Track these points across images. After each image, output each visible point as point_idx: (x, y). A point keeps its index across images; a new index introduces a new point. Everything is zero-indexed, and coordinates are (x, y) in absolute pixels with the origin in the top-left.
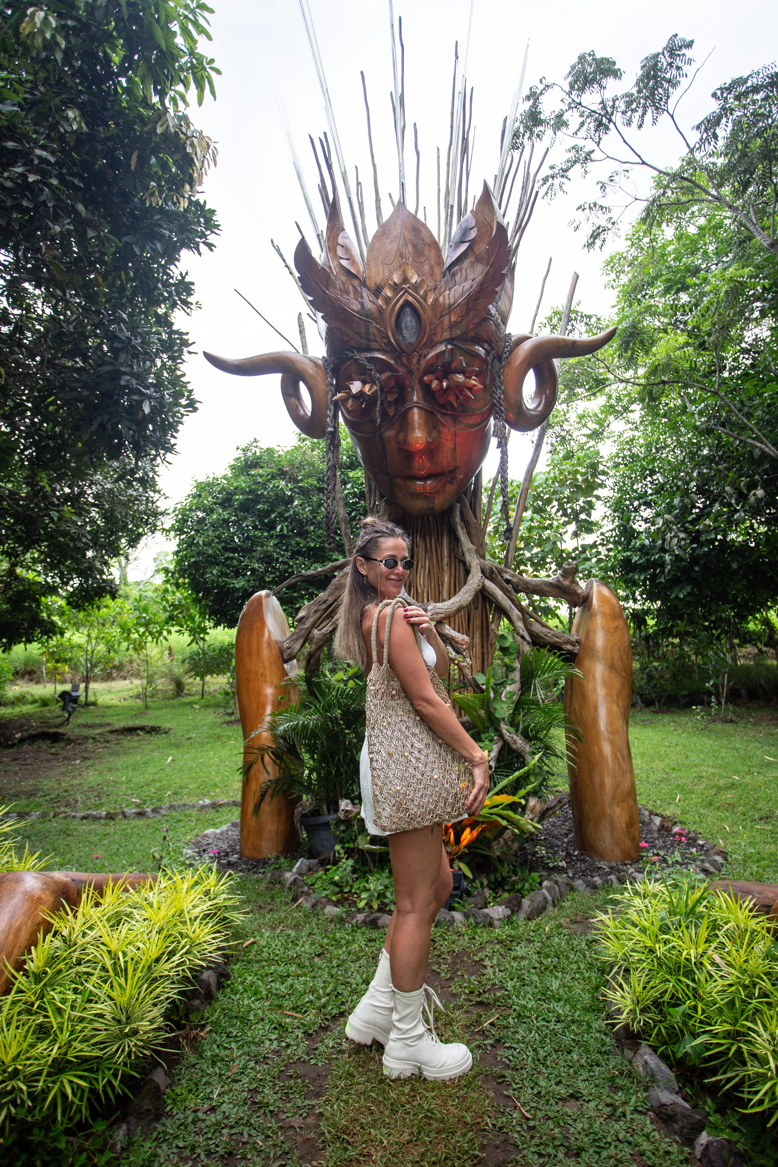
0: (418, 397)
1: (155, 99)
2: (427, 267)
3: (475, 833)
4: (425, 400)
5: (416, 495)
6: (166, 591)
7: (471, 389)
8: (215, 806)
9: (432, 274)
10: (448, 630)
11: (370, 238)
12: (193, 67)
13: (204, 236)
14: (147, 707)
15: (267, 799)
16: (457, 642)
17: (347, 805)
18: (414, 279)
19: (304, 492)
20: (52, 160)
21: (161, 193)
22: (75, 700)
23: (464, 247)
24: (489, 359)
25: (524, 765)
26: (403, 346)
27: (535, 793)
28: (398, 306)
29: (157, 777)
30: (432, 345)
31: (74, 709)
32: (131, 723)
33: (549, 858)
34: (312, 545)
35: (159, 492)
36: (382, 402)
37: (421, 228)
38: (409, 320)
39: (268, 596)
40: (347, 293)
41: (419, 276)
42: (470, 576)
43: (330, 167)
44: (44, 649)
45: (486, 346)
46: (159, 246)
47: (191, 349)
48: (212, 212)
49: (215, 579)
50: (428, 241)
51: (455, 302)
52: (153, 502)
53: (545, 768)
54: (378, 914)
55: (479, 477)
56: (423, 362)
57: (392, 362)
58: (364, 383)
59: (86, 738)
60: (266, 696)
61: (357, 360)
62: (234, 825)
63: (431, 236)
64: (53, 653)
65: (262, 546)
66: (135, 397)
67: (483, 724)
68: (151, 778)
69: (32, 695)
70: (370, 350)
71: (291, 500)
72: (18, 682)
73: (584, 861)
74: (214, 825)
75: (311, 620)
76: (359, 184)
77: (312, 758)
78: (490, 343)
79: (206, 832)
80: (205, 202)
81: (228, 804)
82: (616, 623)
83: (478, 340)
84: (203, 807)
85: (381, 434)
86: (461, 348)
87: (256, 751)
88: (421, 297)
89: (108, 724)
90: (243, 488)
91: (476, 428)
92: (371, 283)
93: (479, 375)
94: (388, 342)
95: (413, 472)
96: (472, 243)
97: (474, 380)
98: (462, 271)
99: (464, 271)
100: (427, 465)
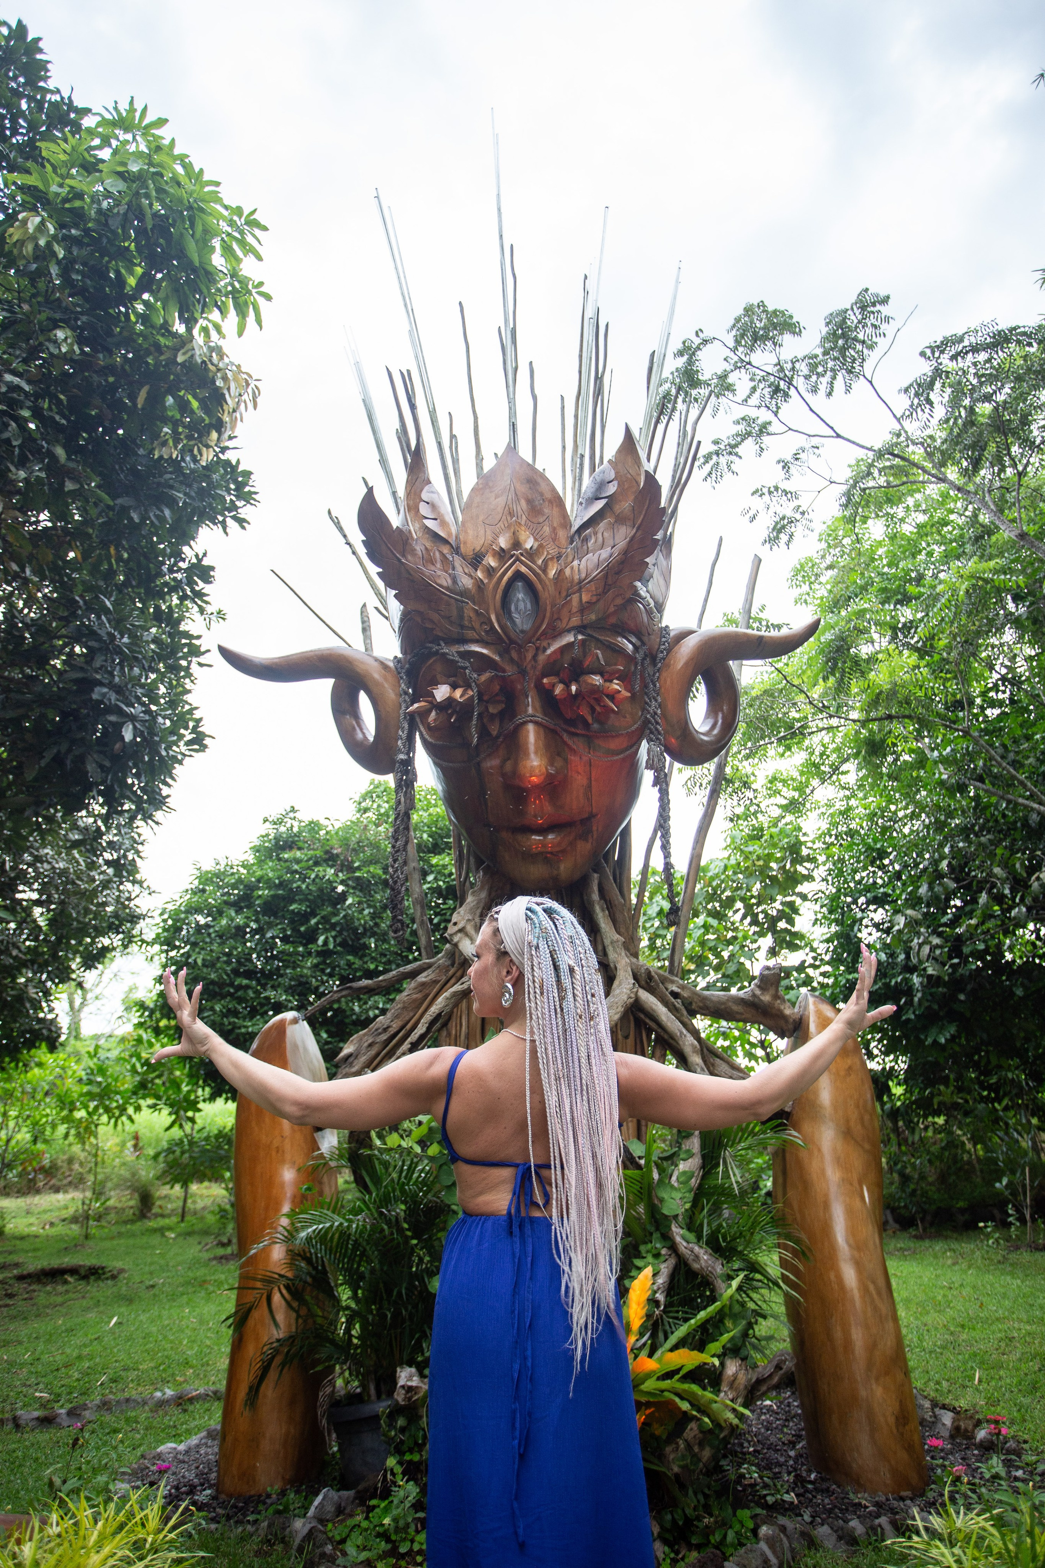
0: (534, 707)
1: (180, 328)
2: (547, 530)
4: (545, 714)
5: (531, 857)
6: (139, 1041)
7: (612, 697)
8: (182, 1401)
9: (554, 538)
11: (466, 493)
12: (234, 292)
13: (234, 507)
14: (87, 1237)
15: (273, 1375)
17: (410, 1378)
18: (529, 543)
19: (362, 886)
20: (27, 388)
21: (177, 441)
23: (599, 505)
24: (639, 657)
25: (713, 1299)
26: (513, 635)
27: (734, 1350)
28: (506, 578)
29: (85, 1352)
30: (555, 633)
32: (56, 1263)
33: (766, 1486)
34: (372, 967)
35: (140, 883)
36: (480, 715)
37: (539, 480)
38: (520, 597)
39: (295, 1021)
40: (432, 562)
41: (536, 539)
42: (616, 983)
43: (413, 407)
45: (634, 640)
46: (167, 512)
47: (202, 659)
48: (247, 474)
50: (548, 495)
51: (587, 576)
52: (129, 899)
53: (751, 1305)
55: (626, 834)
56: (542, 658)
57: (497, 658)
58: (454, 687)
60: (282, 1185)
61: (445, 654)
62: (211, 1435)
63: (553, 490)
65: (294, 968)
66: (113, 718)
67: (644, 1229)
68: (75, 1355)
70: (465, 641)
71: (343, 896)
73: (827, 1492)
74: (176, 1437)
75: (363, 1059)
76: (453, 437)
77: (355, 1297)
78: (639, 634)
79: (160, 1449)
80: (238, 462)
81: (204, 1397)
82: (849, 1061)
83: (622, 630)
84: (162, 1404)
85: (479, 764)
86: (598, 640)
87: (259, 1284)
88: (539, 567)
89: (17, 1265)
90: (270, 879)
91: (622, 756)
92: (467, 549)
93: (623, 678)
94: (491, 630)
95: (527, 821)
96: (612, 501)
97: (617, 684)
98: (598, 535)
99: (600, 535)
100: (548, 810)
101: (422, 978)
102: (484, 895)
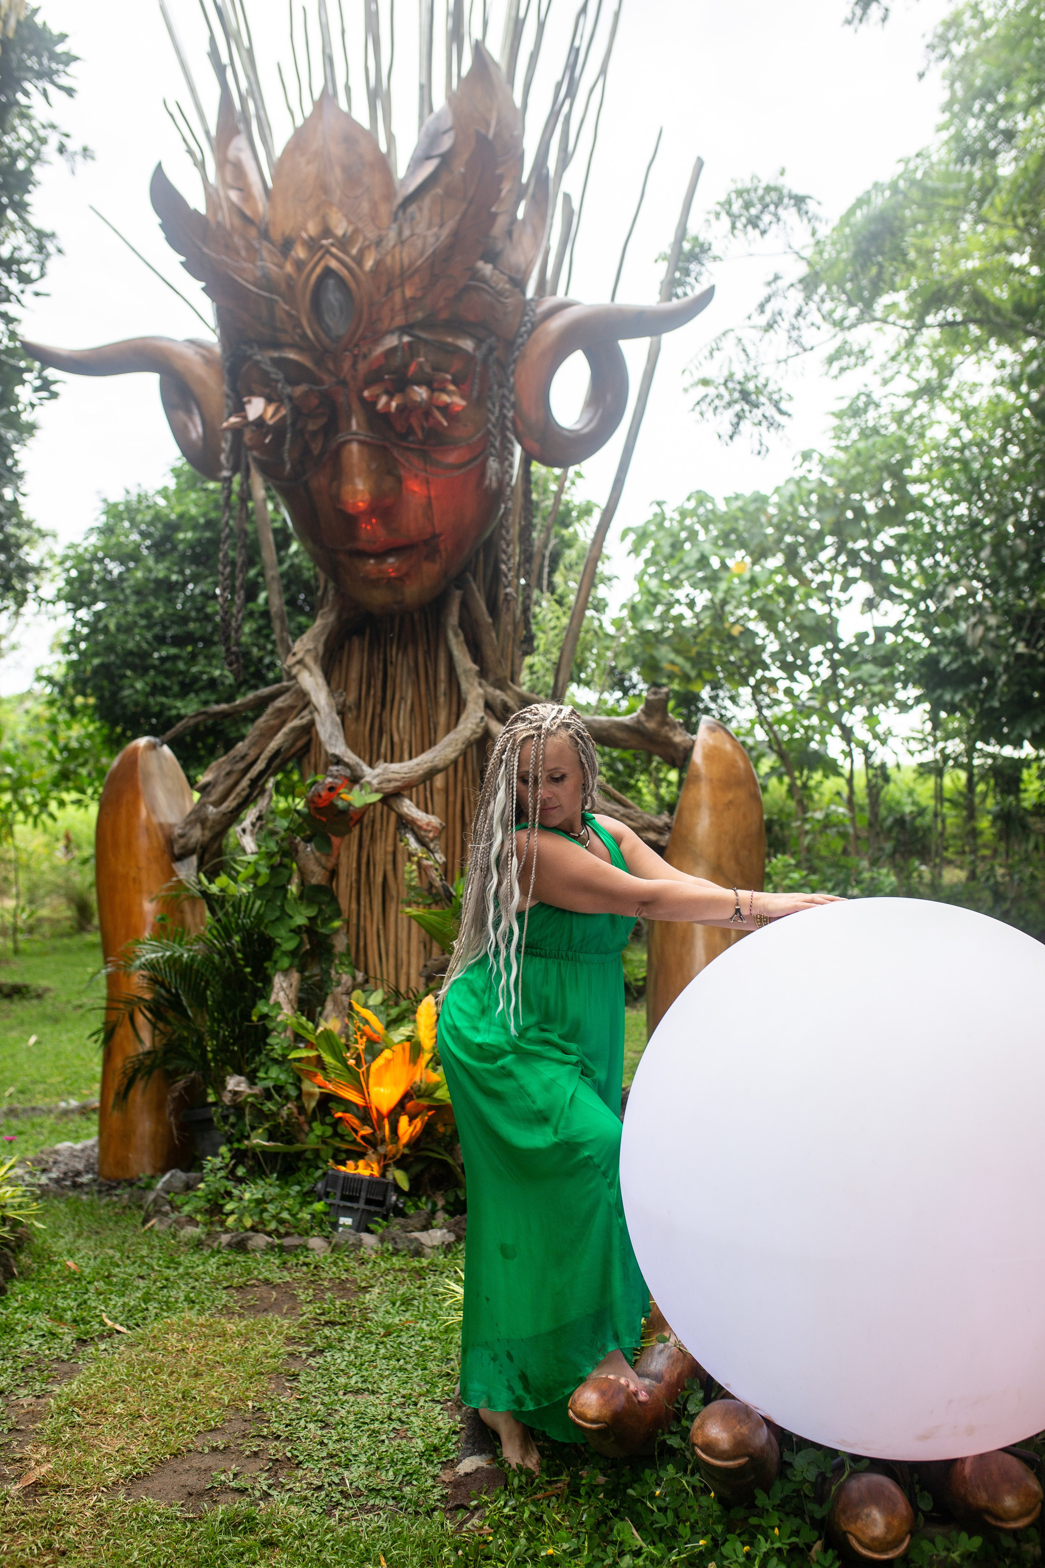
0: (357, 423)
2: (365, 206)
3: (418, 1123)
4: (370, 430)
5: (372, 582)
6: (53, 721)
7: (445, 409)
9: (374, 217)
10: (409, 808)
11: (278, 152)
14: (16, 951)
16: (420, 828)
17: (238, 1084)
18: (342, 228)
23: (429, 167)
24: (482, 354)
26: (326, 341)
28: (314, 277)
30: (377, 337)
36: (300, 432)
37: (360, 137)
38: (333, 297)
39: (153, 747)
40: (237, 250)
41: (350, 222)
42: (463, 717)
45: (476, 334)
49: (141, 699)
50: (369, 157)
51: (410, 267)
54: (251, 1234)
57: (312, 366)
58: (269, 400)
60: (143, 916)
61: (257, 363)
63: (377, 150)
70: (277, 345)
74: (77, 1139)
75: (220, 789)
79: (58, 1146)
83: (458, 326)
84: (66, 1113)
86: (426, 342)
87: (121, 1006)
88: (354, 259)
90: (192, 518)
91: (463, 471)
92: (276, 234)
93: (460, 383)
94: (304, 336)
95: (360, 545)
96: (446, 159)
97: (449, 393)
98: (423, 211)
99: (426, 211)
100: (382, 534)
101: (279, 703)
102: (332, 618)
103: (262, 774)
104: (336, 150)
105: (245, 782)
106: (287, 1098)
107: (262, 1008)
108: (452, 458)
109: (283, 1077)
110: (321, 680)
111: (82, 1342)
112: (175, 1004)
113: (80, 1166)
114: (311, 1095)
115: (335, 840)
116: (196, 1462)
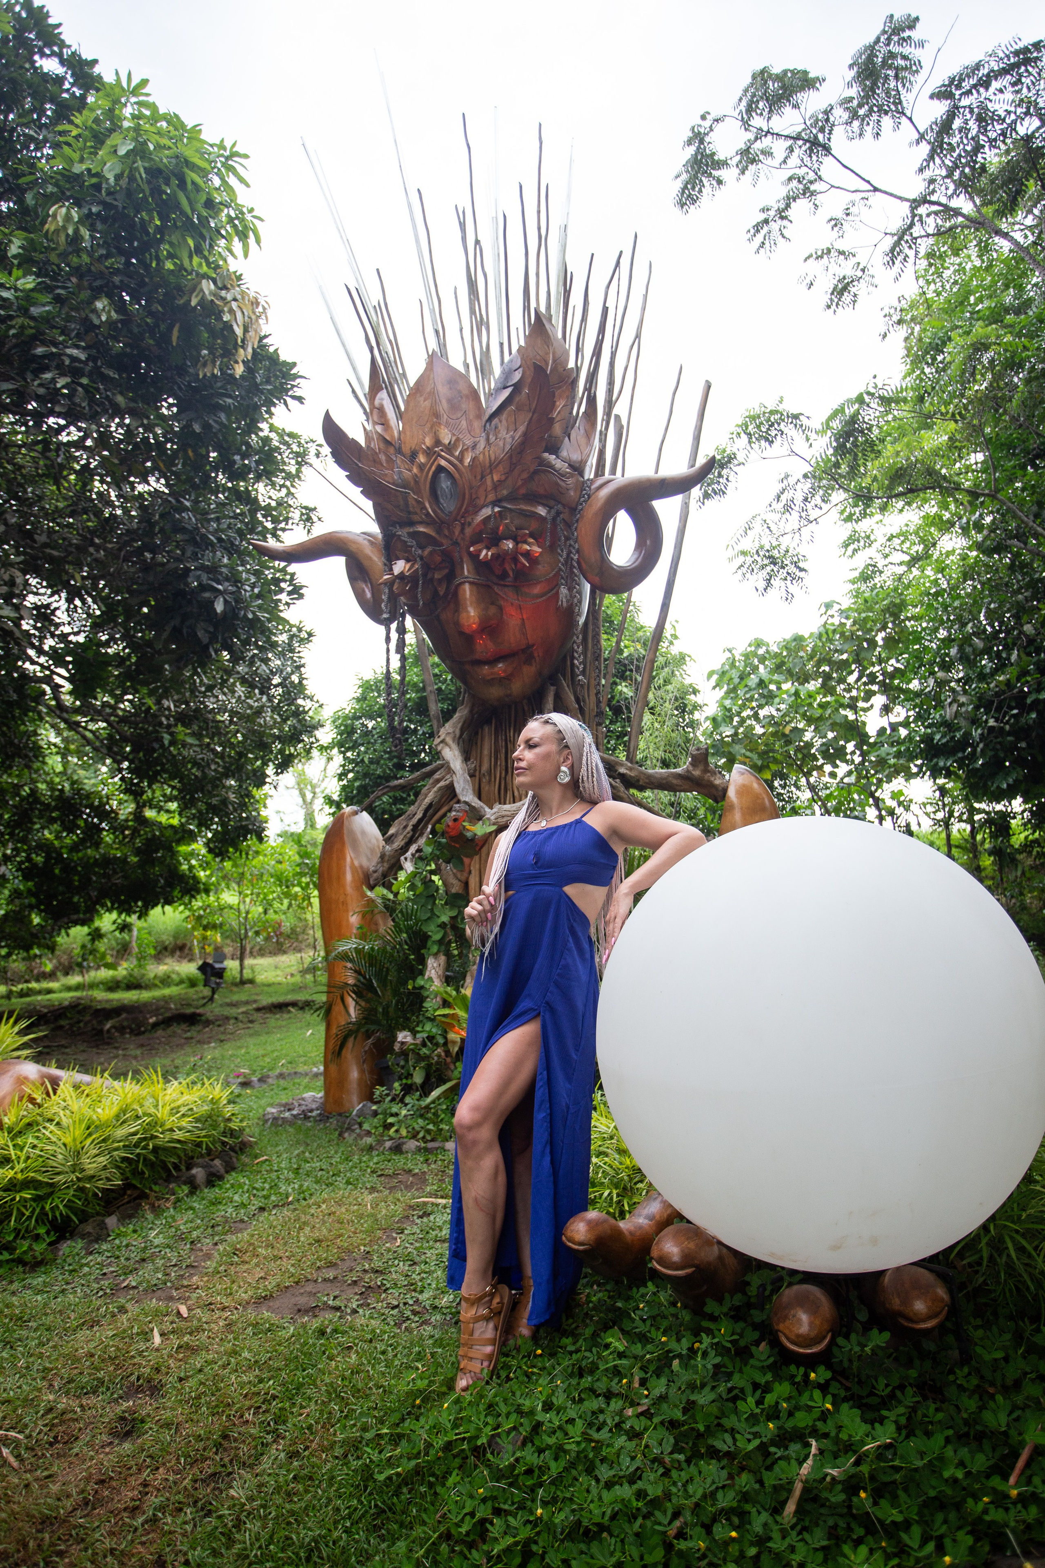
2: (464, 423)
4: (478, 573)
5: (490, 682)
7: (527, 554)
13: (288, 389)
15: (351, 1042)
17: (405, 1037)
20: (83, 357)
21: (214, 360)
22: (220, 973)
23: (506, 393)
31: (218, 984)
32: (281, 999)
35: (311, 698)
39: (355, 813)
44: (187, 913)
46: (223, 417)
48: (290, 364)
52: (304, 712)
56: (468, 531)
59: (227, 1018)
64: (200, 917)
66: (207, 595)
69: (178, 974)
70: (412, 524)
72: (169, 960)
74: (320, 1091)
75: (400, 838)
79: (305, 1095)
87: (336, 989)
88: (457, 458)
89: (255, 1001)
92: (406, 449)
93: (537, 536)
94: (428, 514)
95: (477, 656)
96: (517, 387)
97: (529, 544)
98: (502, 423)
99: (504, 422)
100: (491, 646)
101: (437, 776)
102: (466, 712)
103: (420, 821)
104: (443, 391)
105: (410, 828)
106: (437, 1045)
107: (420, 982)
108: (537, 590)
109: (434, 1030)
110: (457, 753)
111: (262, 1209)
112: (370, 987)
113: (314, 1106)
114: (454, 1042)
115: (466, 860)
116: (310, 1288)
